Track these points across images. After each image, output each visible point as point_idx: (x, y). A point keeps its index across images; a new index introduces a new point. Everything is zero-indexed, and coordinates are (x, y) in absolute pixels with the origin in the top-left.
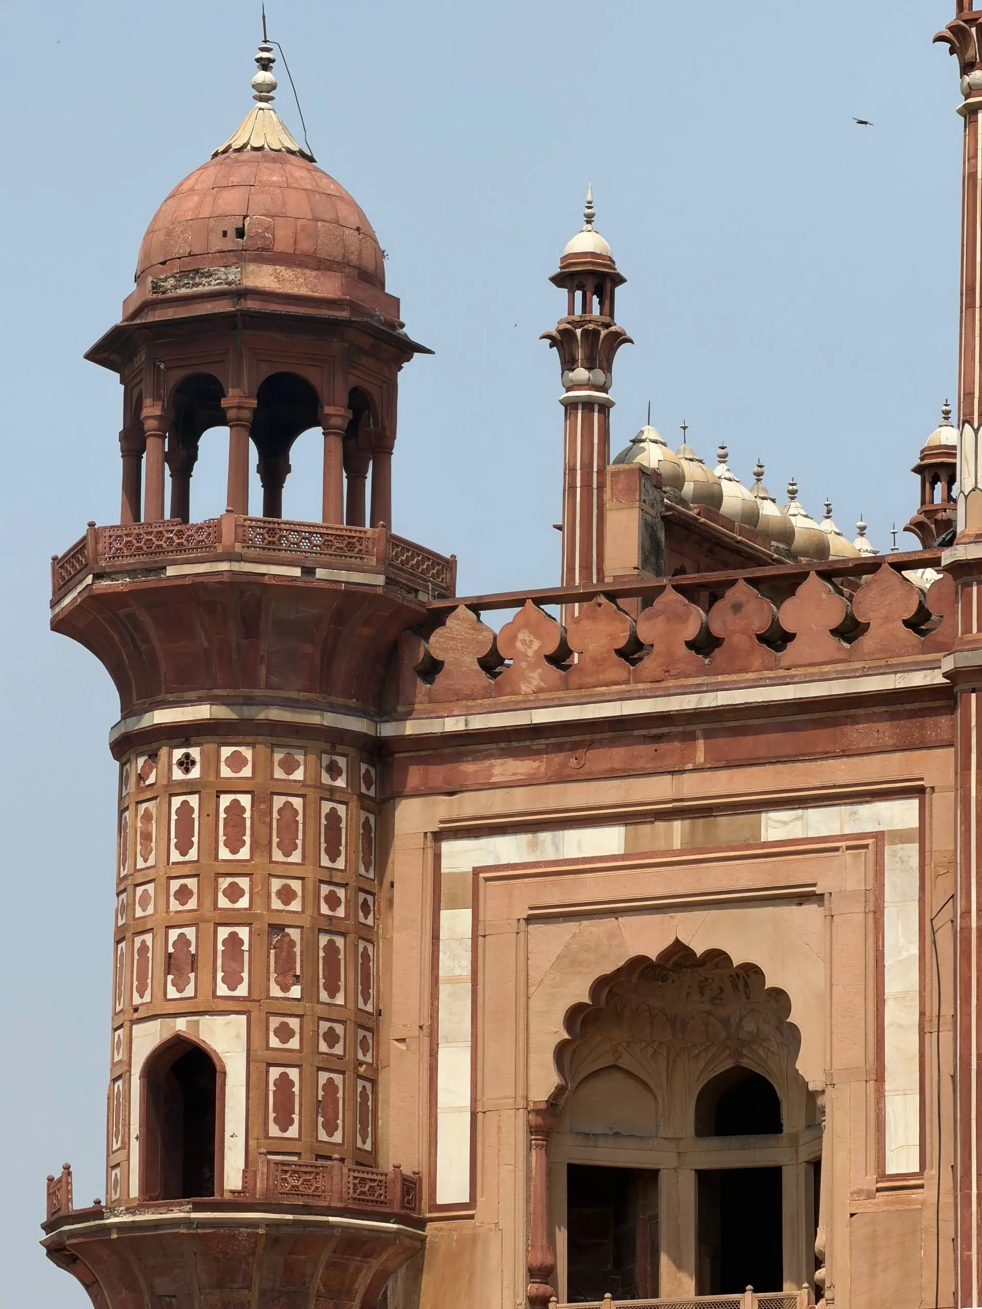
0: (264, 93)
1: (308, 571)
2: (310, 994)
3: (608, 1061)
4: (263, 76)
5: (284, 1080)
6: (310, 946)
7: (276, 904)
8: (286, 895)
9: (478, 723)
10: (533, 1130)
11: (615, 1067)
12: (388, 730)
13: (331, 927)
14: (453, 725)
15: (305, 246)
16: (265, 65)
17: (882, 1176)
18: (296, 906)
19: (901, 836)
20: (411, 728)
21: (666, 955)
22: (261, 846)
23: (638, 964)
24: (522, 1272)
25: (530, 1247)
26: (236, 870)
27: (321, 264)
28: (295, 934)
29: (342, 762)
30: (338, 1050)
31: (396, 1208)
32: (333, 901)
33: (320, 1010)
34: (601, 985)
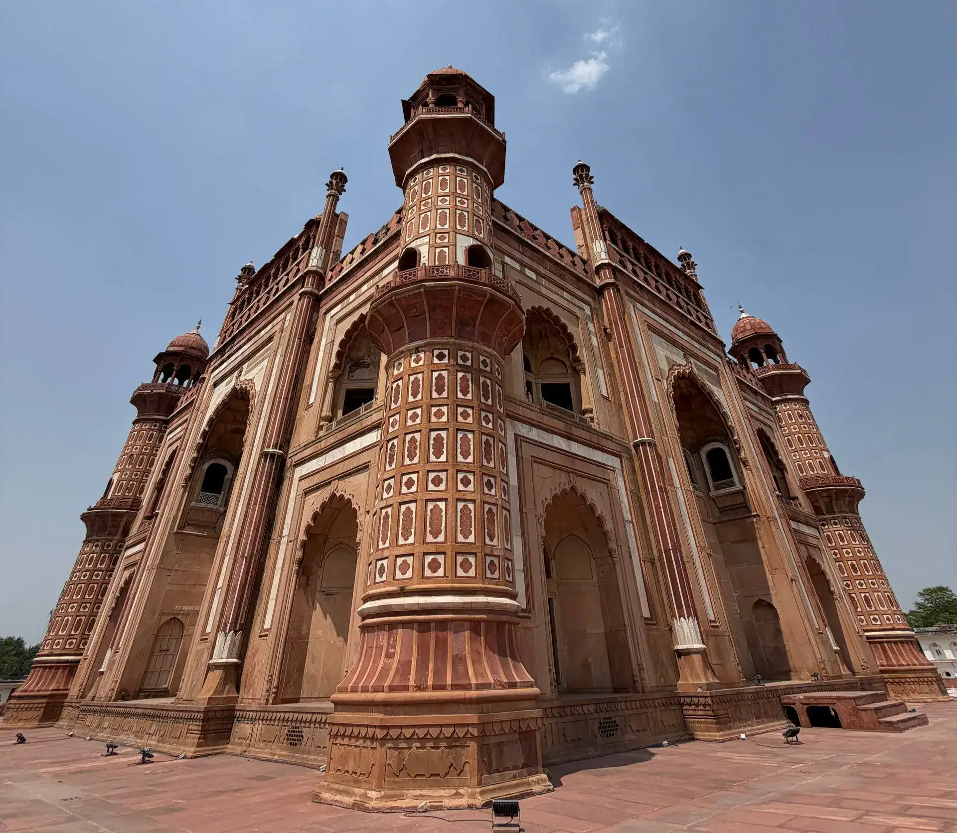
12: (168, 418)
20: (171, 416)
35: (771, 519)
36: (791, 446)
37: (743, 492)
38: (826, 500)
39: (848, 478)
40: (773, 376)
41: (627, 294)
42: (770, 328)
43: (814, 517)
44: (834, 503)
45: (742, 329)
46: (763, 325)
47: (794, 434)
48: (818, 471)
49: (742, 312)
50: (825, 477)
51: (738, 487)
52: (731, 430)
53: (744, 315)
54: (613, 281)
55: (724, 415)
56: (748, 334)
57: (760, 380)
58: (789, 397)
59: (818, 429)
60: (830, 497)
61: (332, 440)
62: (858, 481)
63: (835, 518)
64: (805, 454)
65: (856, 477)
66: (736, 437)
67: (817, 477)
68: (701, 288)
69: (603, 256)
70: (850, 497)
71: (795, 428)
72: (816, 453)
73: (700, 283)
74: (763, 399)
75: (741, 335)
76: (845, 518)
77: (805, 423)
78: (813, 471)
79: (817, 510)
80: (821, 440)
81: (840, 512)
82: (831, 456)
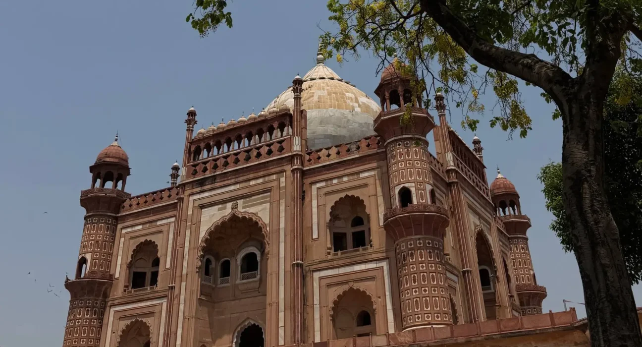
0: (116, 140)
1: (106, 194)
2: (101, 250)
3: (141, 257)
4: (116, 138)
5: (96, 262)
6: (102, 244)
7: (98, 238)
8: (99, 237)
9: (127, 213)
10: (127, 267)
11: (141, 258)
12: (117, 215)
13: (106, 241)
14: (124, 214)
15: (114, 155)
16: (117, 137)
17: (165, 268)
18: (101, 238)
19: (172, 222)
20: (120, 215)
21: (145, 241)
22: (97, 231)
23: (142, 243)
24: (123, 286)
25: (125, 282)
26: (93, 234)
27: (116, 158)
28: (100, 242)
29: (110, 219)
30: (105, 257)
31: (108, 278)
32: (106, 238)
33: (102, 252)
34: (137, 246)
35: (506, 307)
36: (514, 266)
37: (494, 293)
38: (527, 298)
39: (541, 287)
40: (512, 222)
41: (461, 187)
42: (514, 188)
43: (520, 307)
44: (531, 300)
45: (498, 186)
46: (511, 186)
47: (518, 259)
48: (526, 282)
49: (499, 173)
50: (529, 285)
51: (493, 291)
52: (494, 260)
53: (500, 176)
54: (456, 180)
55: (492, 252)
56: (502, 191)
57: (504, 223)
58: (519, 236)
59: (530, 257)
60: (529, 297)
61: (342, 262)
62: (545, 288)
63: (529, 308)
64: (521, 271)
65: (544, 287)
66: (496, 265)
67: (524, 285)
68: (485, 167)
69: (452, 163)
70: (539, 297)
71: (518, 256)
72: (527, 271)
73: (485, 163)
74: (505, 237)
75: (496, 190)
76: (535, 308)
77: (524, 253)
78: (523, 281)
79: (522, 304)
80: (531, 264)
81: (533, 305)
82: (534, 274)
